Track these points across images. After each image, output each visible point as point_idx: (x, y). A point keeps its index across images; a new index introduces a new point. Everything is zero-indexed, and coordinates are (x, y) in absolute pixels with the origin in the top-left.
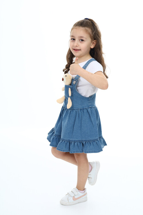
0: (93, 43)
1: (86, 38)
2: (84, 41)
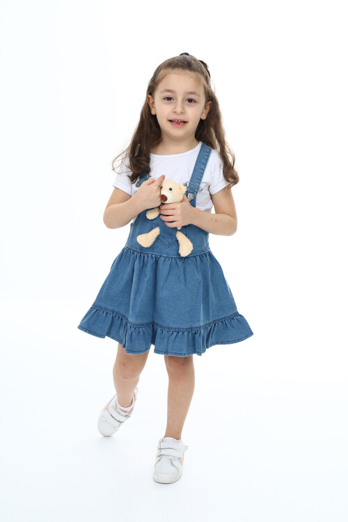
0: (206, 108)
1: (200, 96)
2: (195, 101)
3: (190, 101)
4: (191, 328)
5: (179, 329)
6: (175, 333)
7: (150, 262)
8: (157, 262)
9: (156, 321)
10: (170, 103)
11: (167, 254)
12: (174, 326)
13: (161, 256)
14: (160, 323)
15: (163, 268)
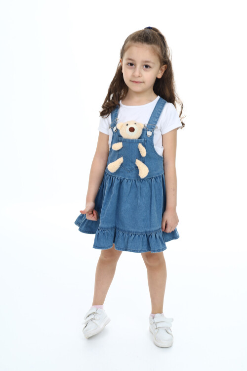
0: (162, 70)
1: (154, 63)
2: (150, 67)
3: (147, 66)
4: (146, 232)
5: (136, 232)
6: (133, 236)
7: (116, 182)
8: (121, 183)
9: (117, 226)
10: (131, 69)
11: (129, 177)
12: (133, 230)
13: (124, 179)
14: (121, 227)
15: (126, 187)
